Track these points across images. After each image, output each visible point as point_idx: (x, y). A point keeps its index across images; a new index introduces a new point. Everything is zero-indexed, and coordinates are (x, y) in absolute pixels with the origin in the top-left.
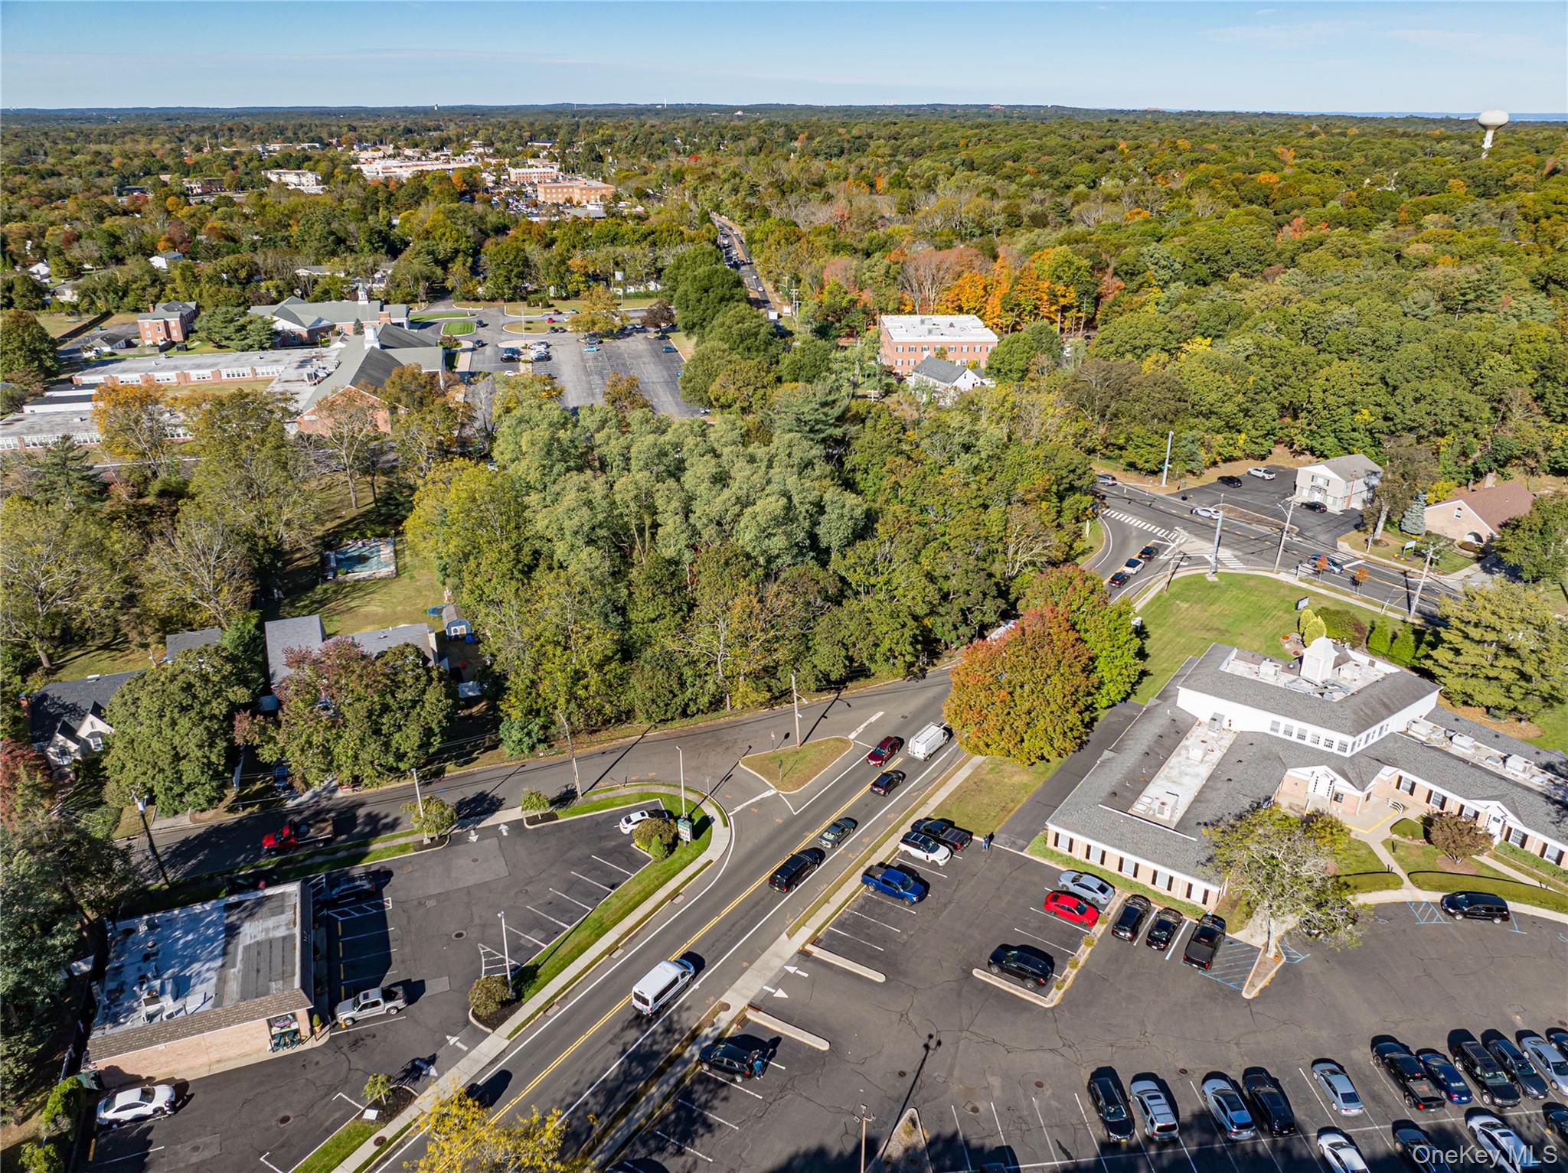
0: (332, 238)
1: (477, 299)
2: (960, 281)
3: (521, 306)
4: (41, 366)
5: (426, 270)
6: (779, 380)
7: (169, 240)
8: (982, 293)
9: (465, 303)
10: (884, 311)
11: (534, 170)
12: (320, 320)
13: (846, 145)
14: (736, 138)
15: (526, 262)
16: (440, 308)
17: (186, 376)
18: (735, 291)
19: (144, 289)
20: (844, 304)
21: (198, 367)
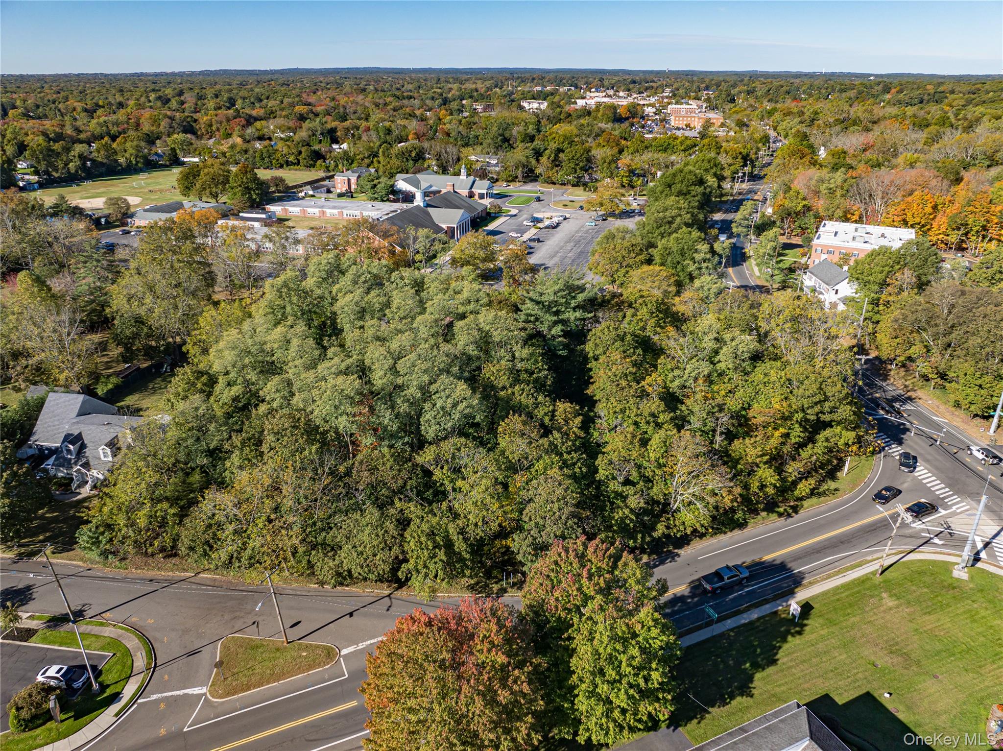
0: (500, 138)
1: (554, 183)
2: (910, 199)
3: (579, 191)
4: (250, 198)
5: (524, 160)
6: (649, 261)
7: (415, 134)
8: (931, 211)
9: (546, 185)
10: (831, 218)
11: (684, 106)
12: (431, 186)
13: (926, 97)
14: (842, 91)
15: (589, 160)
16: (529, 187)
17: (324, 213)
18: (693, 188)
19: (362, 160)
20: (798, 209)
21: (334, 208)
